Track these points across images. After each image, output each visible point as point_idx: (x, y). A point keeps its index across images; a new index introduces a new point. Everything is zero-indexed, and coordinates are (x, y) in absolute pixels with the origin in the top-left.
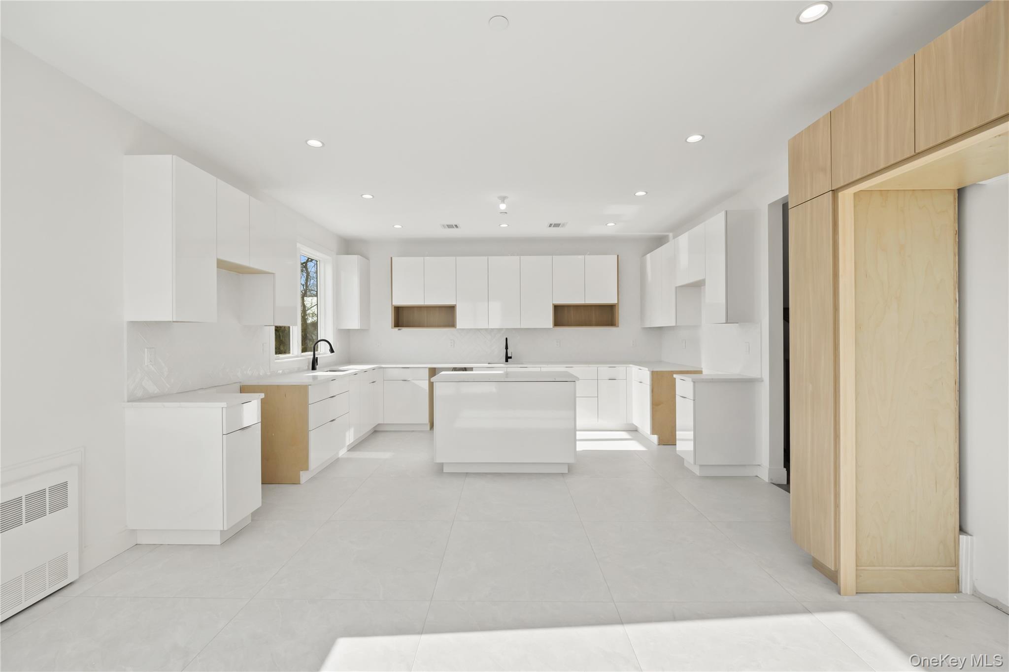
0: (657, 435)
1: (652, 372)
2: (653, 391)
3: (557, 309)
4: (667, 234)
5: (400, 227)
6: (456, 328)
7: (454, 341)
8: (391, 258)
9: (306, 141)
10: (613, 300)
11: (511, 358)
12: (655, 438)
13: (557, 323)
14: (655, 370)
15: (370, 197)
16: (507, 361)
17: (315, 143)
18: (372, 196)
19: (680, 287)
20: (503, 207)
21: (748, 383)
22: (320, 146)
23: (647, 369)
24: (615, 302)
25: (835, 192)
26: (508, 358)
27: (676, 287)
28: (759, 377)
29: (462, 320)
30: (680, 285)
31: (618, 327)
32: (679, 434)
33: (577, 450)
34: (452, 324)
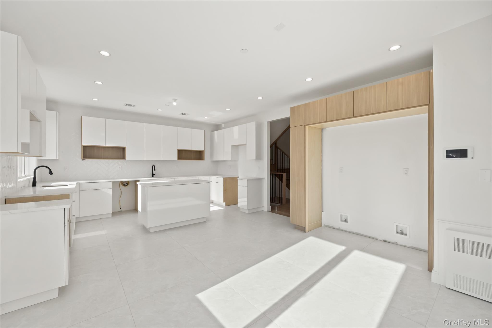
0: (225, 202)
1: (224, 178)
2: (224, 185)
3: (180, 151)
4: (221, 124)
5: (97, 100)
6: (126, 159)
7: (121, 167)
8: (82, 117)
9: (99, 52)
10: (202, 149)
11: (155, 175)
12: (224, 204)
13: (180, 158)
14: (225, 177)
15: (101, 83)
16: (153, 176)
17: (105, 53)
18: (102, 83)
19: (232, 146)
20: (175, 104)
21: (260, 180)
22: (108, 56)
23: (222, 177)
24: (203, 150)
25: (305, 125)
26: (153, 175)
27: (231, 146)
28: (263, 177)
29: (129, 155)
30: (232, 145)
31: (204, 160)
32: (239, 200)
33: (211, 210)
34: (123, 157)
